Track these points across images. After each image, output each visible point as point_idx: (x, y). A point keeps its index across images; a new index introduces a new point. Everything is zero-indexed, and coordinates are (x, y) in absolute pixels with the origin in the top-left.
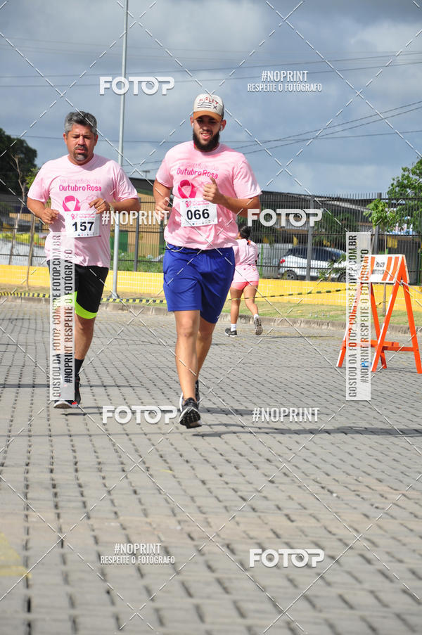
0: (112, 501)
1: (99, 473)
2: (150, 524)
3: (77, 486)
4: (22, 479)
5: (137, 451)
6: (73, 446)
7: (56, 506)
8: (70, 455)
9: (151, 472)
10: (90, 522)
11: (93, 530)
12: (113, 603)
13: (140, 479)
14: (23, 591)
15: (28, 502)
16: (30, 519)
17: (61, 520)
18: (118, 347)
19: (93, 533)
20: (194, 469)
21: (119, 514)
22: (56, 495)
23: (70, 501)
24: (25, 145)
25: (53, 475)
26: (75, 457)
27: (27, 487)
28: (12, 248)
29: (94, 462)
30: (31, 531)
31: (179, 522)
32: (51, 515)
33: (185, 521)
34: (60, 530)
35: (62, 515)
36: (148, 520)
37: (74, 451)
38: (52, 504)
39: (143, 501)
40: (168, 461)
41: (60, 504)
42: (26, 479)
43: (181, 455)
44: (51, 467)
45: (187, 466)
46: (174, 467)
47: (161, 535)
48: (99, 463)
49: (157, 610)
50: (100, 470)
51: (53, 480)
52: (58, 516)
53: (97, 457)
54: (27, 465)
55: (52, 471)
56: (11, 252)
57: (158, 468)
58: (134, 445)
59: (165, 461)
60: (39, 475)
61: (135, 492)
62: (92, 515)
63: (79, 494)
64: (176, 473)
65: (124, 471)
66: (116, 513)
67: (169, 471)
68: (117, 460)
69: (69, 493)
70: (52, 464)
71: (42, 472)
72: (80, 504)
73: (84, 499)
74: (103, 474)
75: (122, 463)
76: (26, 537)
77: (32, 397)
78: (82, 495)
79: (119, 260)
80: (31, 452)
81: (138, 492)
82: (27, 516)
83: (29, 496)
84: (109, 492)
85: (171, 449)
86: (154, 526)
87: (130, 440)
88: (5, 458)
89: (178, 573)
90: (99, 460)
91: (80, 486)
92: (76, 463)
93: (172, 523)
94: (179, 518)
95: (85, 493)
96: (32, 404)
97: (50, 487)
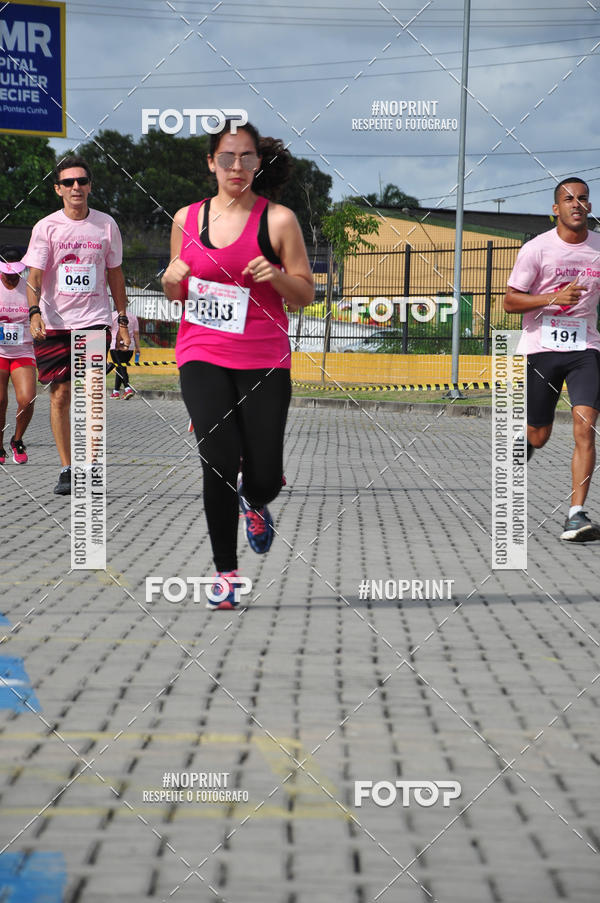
0: (470, 706)
1: (448, 663)
2: (530, 740)
3: (414, 683)
4: (332, 673)
5: (502, 628)
6: (404, 622)
7: (386, 714)
8: (401, 636)
9: (526, 661)
10: (440, 736)
11: (444, 749)
12: (483, 860)
13: (510, 672)
14: (347, 842)
15: (344, 707)
16: (349, 733)
17: (395, 735)
18: (463, 470)
19: (444, 754)
20: (592, 656)
21: (483, 724)
22: (384, 696)
23: (405, 706)
24: (313, 169)
25: (378, 667)
26: (409, 639)
27: (340, 684)
28: (299, 326)
29: (437, 645)
30: (351, 751)
31: (576, 737)
32: (378, 726)
33: (586, 736)
34: (395, 749)
35: (395, 727)
36: (527, 734)
37: (407, 630)
38: (379, 711)
39: (517, 704)
40: (552, 643)
41: (392, 711)
42: (338, 673)
43: (571, 635)
44: (374, 654)
45: (581, 652)
46: (561, 653)
47: (549, 756)
48: (446, 648)
49: (553, 873)
50: (448, 659)
51: (378, 673)
52: (390, 728)
53: (443, 639)
54: (338, 651)
55: (375, 660)
56: (298, 332)
57: (536, 653)
58: (497, 619)
59: (547, 643)
60: (357, 666)
61: (504, 691)
62: (441, 726)
63: (417, 695)
64: (563, 661)
65: (484, 659)
66: (477, 724)
67: (554, 660)
68: (472, 643)
69: (403, 693)
70: (375, 649)
71: (361, 662)
72: (422, 711)
73: (426, 702)
74: (452, 664)
75: (481, 648)
76: (343, 760)
77: (339, 549)
78: (424, 696)
79: (462, 339)
80: (343, 633)
81: (509, 691)
82: (343, 728)
83: (345, 697)
84: (464, 692)
85: (555, 626)
86: (538, 743)
87: (491, 612)
88: (304, 642)
89: (580, 815)
90: (446, 643)
91: (420, 682)
92: (411, 648)
93: (564, 738)
94: (576, 730)
95: (428, 693)
96: (339, 560)
97: (375, 684)
